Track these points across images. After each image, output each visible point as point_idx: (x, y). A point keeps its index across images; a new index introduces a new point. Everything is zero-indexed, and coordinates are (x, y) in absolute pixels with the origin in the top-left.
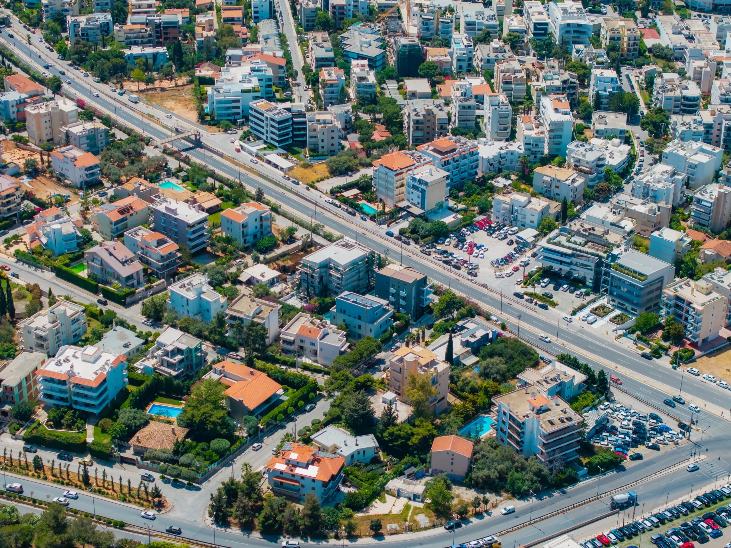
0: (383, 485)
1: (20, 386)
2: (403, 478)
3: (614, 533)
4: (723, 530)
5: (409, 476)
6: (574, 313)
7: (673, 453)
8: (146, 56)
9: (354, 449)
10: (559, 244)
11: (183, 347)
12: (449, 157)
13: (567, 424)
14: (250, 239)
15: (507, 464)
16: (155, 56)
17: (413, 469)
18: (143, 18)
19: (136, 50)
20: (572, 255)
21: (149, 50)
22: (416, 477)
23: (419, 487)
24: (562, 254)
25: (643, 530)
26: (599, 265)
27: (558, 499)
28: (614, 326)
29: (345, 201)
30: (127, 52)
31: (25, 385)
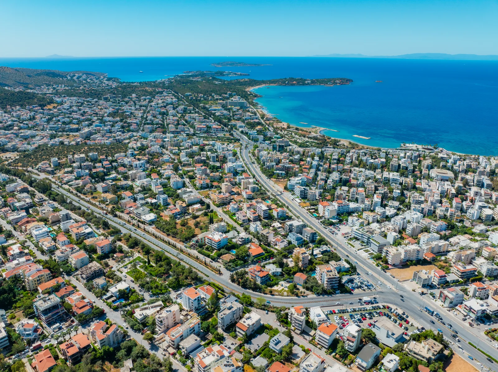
0: (278, 282)
1: (202, 239)
2: (285, 282)
3: (338, 310)
4: (373, 318)
5: (287, 281)
6: (358, 250)
7: (369, 293)
8: (278, 173)
9: (275, 271)
10: (359, 231)
11: (244, 237)
12: (340, 205)
13: (335, 277)
14: (279, 217)
15: (315, 284)
16: (281, 173)
17: (289, 280)
18: (282, 165)
19: (278, 172)
20: (362, 234)
21: (281, 172)
22: (289, 282)
23: (288, 285)
24: (359, 234)
25: (348, 312)
26: (369, 238)
27: (326, 297)
28: (369, 256)
29: (310, 212)
30: (275, 172)
31: (203, 239)
